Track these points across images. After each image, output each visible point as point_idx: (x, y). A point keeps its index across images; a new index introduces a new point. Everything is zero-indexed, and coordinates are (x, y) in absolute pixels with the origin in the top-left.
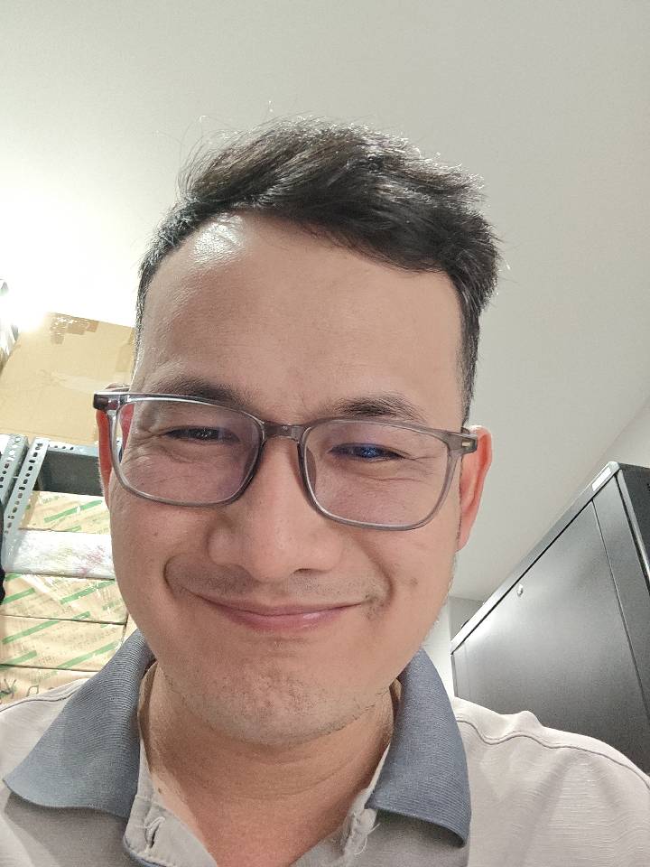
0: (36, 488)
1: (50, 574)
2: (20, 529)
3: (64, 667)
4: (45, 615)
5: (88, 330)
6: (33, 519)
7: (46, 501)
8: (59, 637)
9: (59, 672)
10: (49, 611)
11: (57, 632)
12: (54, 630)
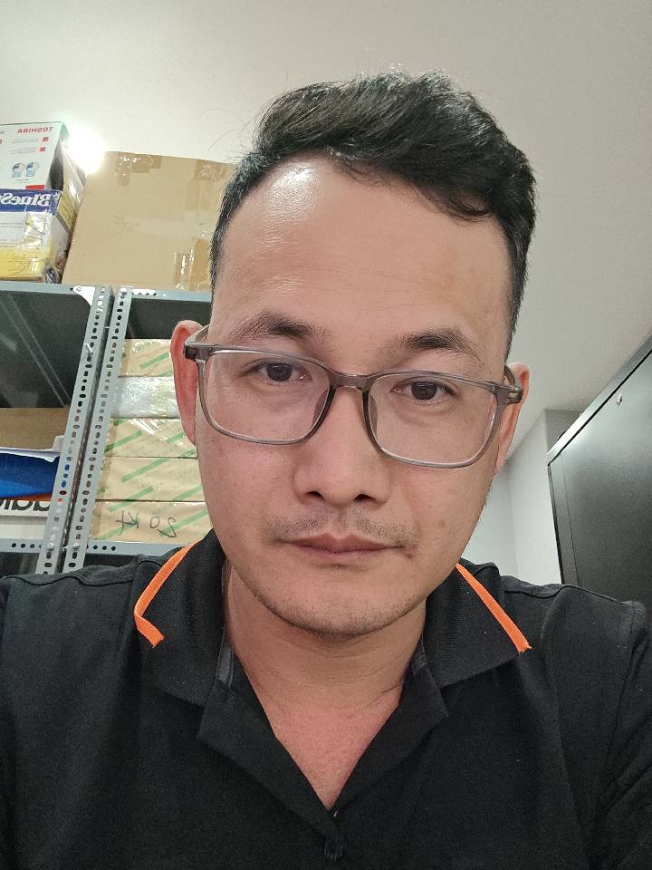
0: (128, 336)
1: (153, 417)
2: (120, 377)
3: (178, 499)
4: (155, 454)
5: (153, 167)
6: (130, 367)
7: (139, 348)
8: (170, 473)
9: (175, 504)
10: (159, 451)
11: (169, 469)
12: (165, 468)
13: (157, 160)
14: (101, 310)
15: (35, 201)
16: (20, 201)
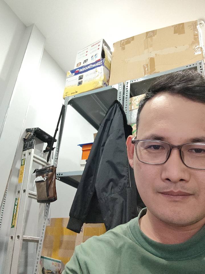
2: (130, 110)
5: (132, 41)
7: (135, 100)
13: (133, 38)
14: (121, 90)
15: (98, 64)
16: (94, 66)
